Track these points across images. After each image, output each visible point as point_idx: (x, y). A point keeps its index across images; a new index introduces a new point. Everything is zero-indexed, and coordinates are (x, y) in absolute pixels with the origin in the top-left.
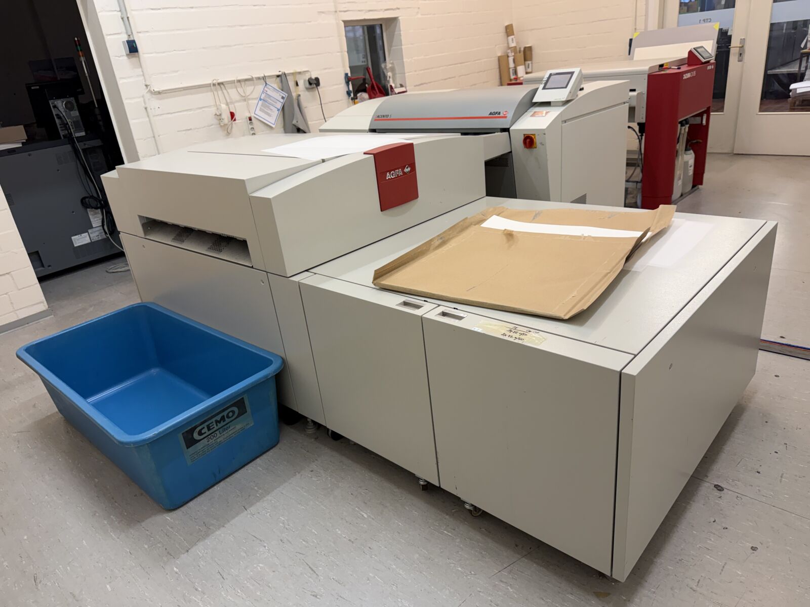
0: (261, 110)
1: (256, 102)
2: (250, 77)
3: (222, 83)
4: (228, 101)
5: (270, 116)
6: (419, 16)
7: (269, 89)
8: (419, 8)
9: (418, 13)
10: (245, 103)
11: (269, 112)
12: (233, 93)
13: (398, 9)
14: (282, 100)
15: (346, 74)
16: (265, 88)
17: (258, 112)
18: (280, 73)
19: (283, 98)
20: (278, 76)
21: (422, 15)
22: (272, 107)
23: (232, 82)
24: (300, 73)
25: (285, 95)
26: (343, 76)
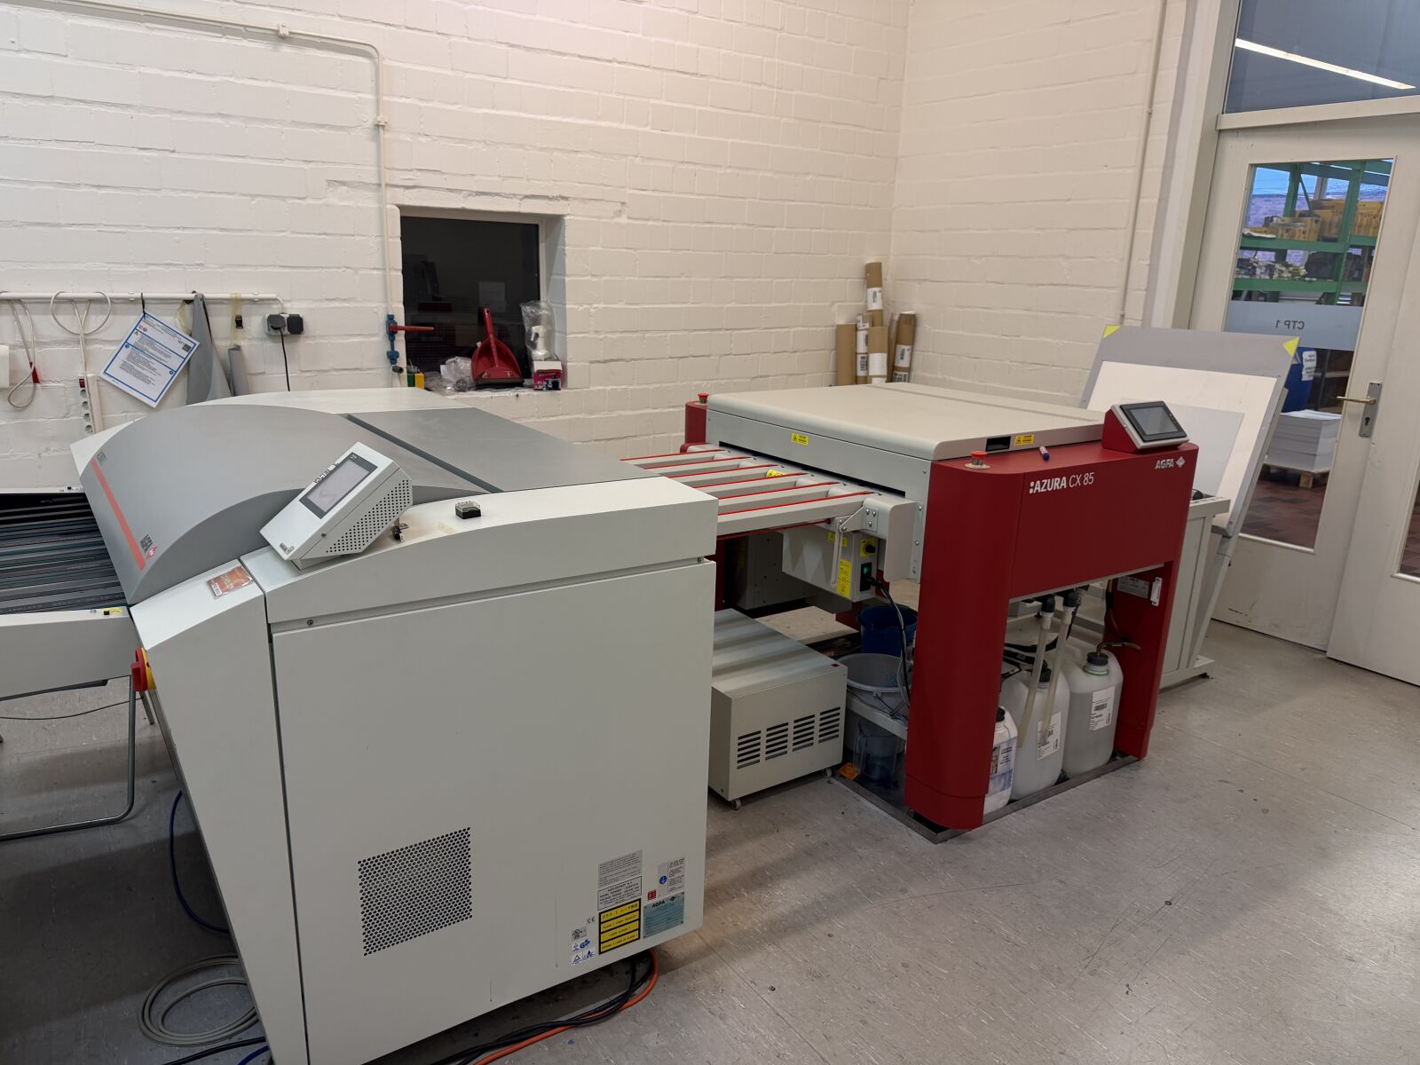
0: (124, 367)
1: (115, 348)
2: (99, 295)
3: (19, 301)
4: (29, 339)
5: (149, 382)
6: (623, 220)
7: (153, 326)
8: (623, 203)
9: (619, 213)
10: (80, 348)
11: (145, 372)
12: (45, 324)
13: (566, 198)
14: (184, 354)
15: (391, 318)
16: (142, 323)
17: (115, 370)
18: (192, 296)
19: (187, 348)
20: (188, 302)
21: (629, 218)
22: (155, 365)
23: (45, 301)
24: (252, 301)
25: (193, 343)
26: (383, 319)
